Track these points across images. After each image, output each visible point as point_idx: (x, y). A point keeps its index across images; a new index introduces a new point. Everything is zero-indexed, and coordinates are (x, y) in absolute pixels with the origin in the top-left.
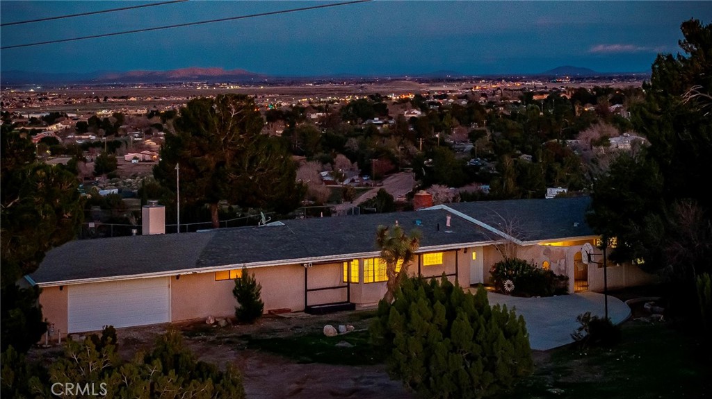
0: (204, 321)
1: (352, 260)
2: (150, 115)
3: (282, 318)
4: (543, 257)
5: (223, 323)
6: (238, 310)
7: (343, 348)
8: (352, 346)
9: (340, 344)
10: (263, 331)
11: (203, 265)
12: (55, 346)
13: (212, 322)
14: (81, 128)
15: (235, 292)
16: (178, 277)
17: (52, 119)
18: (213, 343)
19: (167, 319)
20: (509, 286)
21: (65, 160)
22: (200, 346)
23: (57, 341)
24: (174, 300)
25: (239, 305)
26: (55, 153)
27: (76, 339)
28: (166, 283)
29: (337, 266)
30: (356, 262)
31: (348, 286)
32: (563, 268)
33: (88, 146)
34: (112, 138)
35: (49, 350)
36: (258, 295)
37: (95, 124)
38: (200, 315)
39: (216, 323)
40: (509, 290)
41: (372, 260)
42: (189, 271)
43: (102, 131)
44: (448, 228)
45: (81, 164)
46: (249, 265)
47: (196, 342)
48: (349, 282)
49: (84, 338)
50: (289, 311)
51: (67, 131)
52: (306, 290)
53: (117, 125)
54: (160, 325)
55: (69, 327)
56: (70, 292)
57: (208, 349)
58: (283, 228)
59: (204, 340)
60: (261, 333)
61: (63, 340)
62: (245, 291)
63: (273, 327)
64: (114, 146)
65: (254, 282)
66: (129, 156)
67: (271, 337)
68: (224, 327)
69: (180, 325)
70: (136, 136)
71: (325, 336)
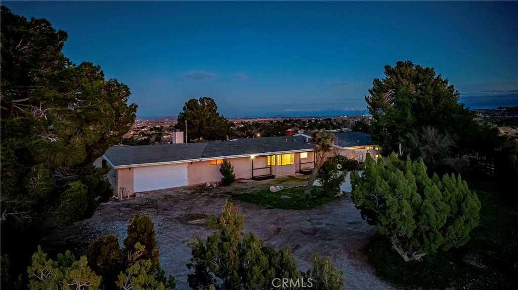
0: (205, 185)
1: (272, 155)
2: (170, 127)
3: (242, 182)
4: (351, 154)
5: (215, 186)
6: (223, 179)
7: (286, 199)
8: (290, 198)
9: (283, 197)
10: (236, 189)
11: (205, 157)
12: (126, 200)
13: (209, 185)
14: (151, 130)
15: (221, 170)
16: (192, 163)
17: (143, 127)
18: (212, 196)
19: (186, 184)
20: (339, 167)
21: (146, 138)
22: (206, 199)
23: (127, 197)
24: (190, 175)
25: (223, 177)
26: (144, 136)
27: (138, 196)
28: (186, 166)
29: (264, 158)
30: (274, 156)
31: (271, 167)
32: (361, 159)
33: (153, 134)
34: (160, 132)
35: (122, 202)
36: (232, 171)
37: (155, 128)
38: (203, 182)
39: (211, 185)
40: (339, 168)
41: (280, 155)
42: (198, 160)
43: (157, 130)
44: (308, 142)
45: (151, 138)
46: (228, 157)
47: (204, 196)
48: (271, 166)
49: (143, 195)
50: (244, 179)
51: (147, 130)
52: (253, 169)
53: (161, 129)
54: (182, 187)
55: (135, 188)
56: (135, 171)
57: (211, 201)
58: (238, 142)
59: (208, 195)
60: (236, 191)
61: (130, 196)
62: (226, 170)
63: (241, 187)
64: (160, 134)
65: (230, 166)
66: (164, 137)
67: (242, 193)
68: (216, 188)
69: (193, 187)
70: (167, 132)
71: (271, 192)
